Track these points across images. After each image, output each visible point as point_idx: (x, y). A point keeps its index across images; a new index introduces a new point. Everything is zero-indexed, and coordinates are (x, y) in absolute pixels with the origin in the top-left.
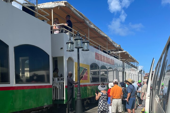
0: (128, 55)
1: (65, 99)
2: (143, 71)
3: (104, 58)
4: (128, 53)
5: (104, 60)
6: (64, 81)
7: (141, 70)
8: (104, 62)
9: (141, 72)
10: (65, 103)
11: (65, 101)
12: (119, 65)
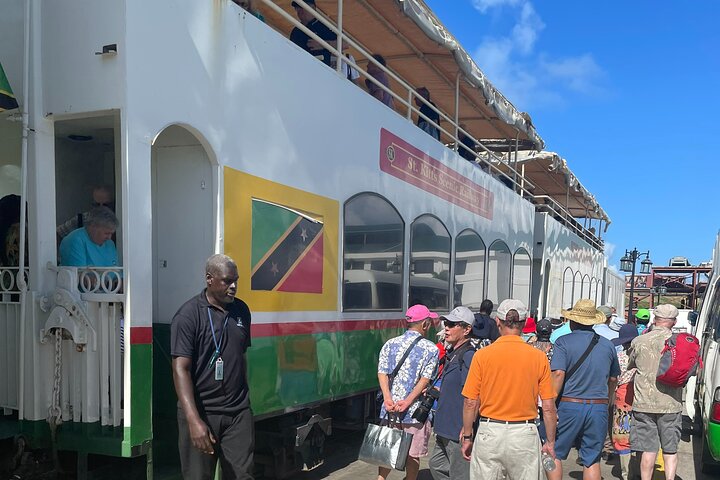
0: (562, 177)
1: (127, 423)
2: (643, 258)
3: (437, 172)
4: (566, 166)
5: (436, 184)
6: (121, 292)
7: (635, 252)
8: (436, 193)
9: (634, 262)
10: (126, 452)
11: (127, 434)
12: (520, 224)
